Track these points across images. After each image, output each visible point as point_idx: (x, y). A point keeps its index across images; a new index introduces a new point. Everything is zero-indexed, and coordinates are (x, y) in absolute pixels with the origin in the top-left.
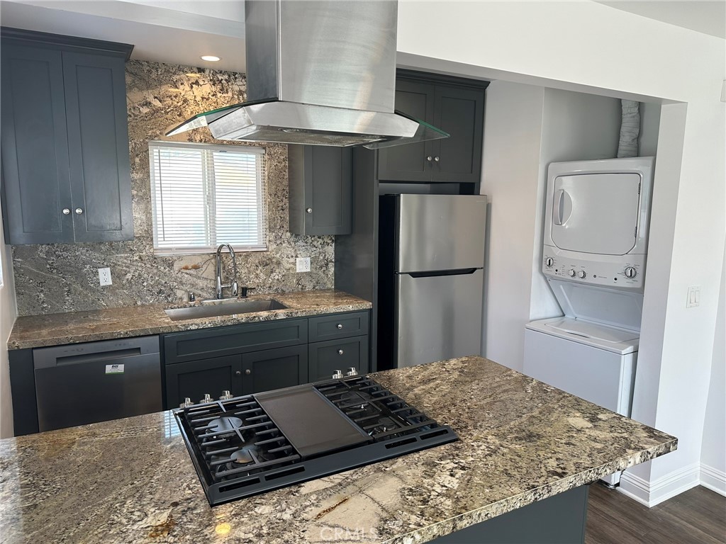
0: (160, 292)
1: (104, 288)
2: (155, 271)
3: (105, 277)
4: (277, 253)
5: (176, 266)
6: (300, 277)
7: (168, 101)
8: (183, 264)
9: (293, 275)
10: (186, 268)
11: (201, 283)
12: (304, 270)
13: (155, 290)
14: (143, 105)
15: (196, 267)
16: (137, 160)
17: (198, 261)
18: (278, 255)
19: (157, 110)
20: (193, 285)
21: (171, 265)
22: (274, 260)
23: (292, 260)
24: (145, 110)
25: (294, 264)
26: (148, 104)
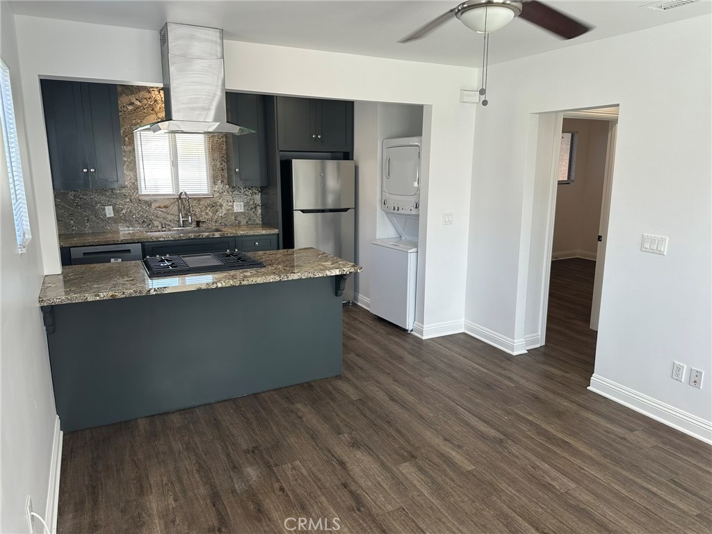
0: (144, 222)
1: (109, 218)
2: (140, 209)
3: (109, 212)
4: (220, 199)
5: (153, 206)
6: (237, 215)
7: (145, 101)
8: (157, 205)
9: (232, 214)
10: (160, 207)
11: (170, 217)
12: (240, 211)
13: (141, 221)
14: (129, 105)
15: (166, 207)
16: (127, 139)
17: (167, 203)
18: (220, 201)
19: (138, 107)
20: (164, 218)
21: (150, 205)
22: (218, 204)
23: (231, 204)
24: (130, 108)
25: (233, 206)
26: (132, 104)
